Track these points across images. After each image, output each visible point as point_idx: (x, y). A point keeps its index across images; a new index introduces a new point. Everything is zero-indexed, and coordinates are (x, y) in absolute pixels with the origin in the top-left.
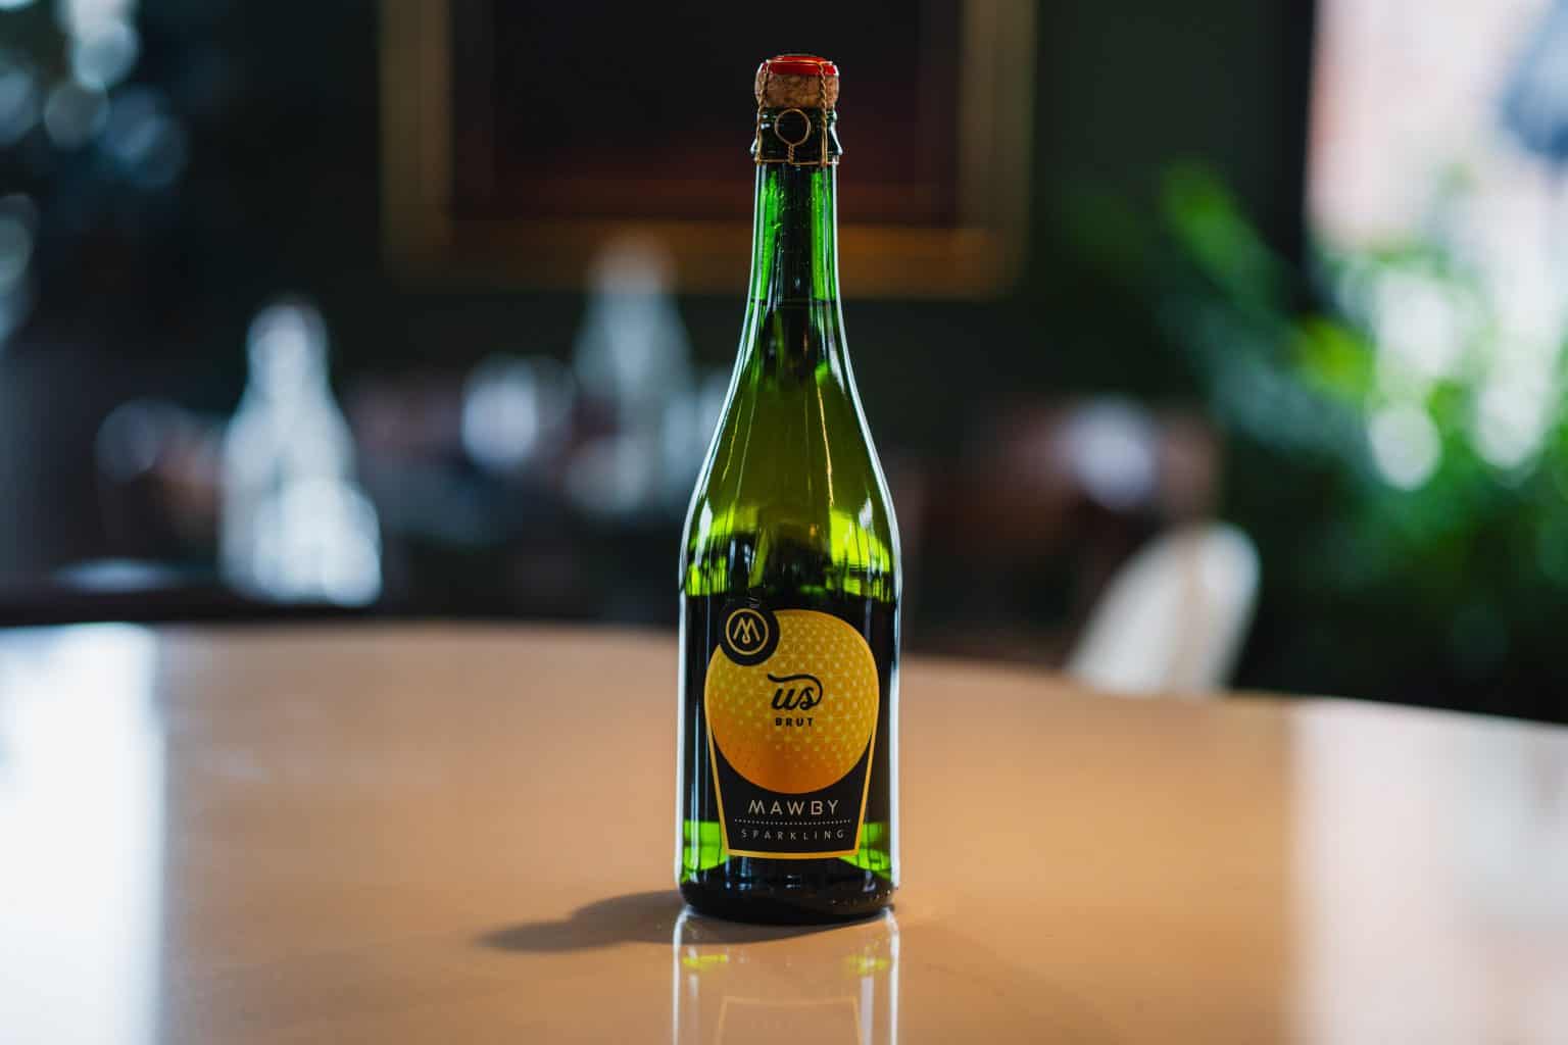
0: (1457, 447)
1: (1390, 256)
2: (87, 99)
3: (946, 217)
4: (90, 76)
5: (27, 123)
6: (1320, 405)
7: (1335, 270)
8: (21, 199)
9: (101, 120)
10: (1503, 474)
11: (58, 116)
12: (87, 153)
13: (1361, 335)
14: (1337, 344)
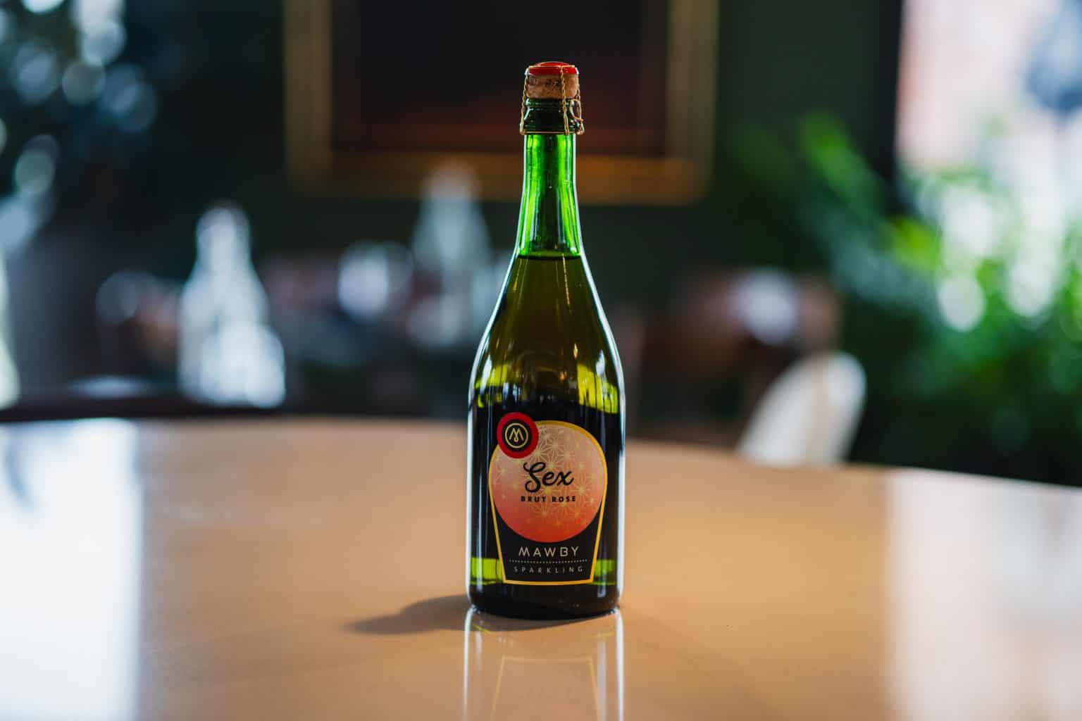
0: (996, 302)
1: (951, 176)
2: (90, 74)
3: (658, 151)
4: (93, 56)
5: (51, 89)
6: (906, 275)
7: (916, 185)
8: (47, 138)
9: (100, 85)
10: (1025, 320)
11: (72, 85)
12: (91, 108)
13: (933, 229)
14: (917, 235)
